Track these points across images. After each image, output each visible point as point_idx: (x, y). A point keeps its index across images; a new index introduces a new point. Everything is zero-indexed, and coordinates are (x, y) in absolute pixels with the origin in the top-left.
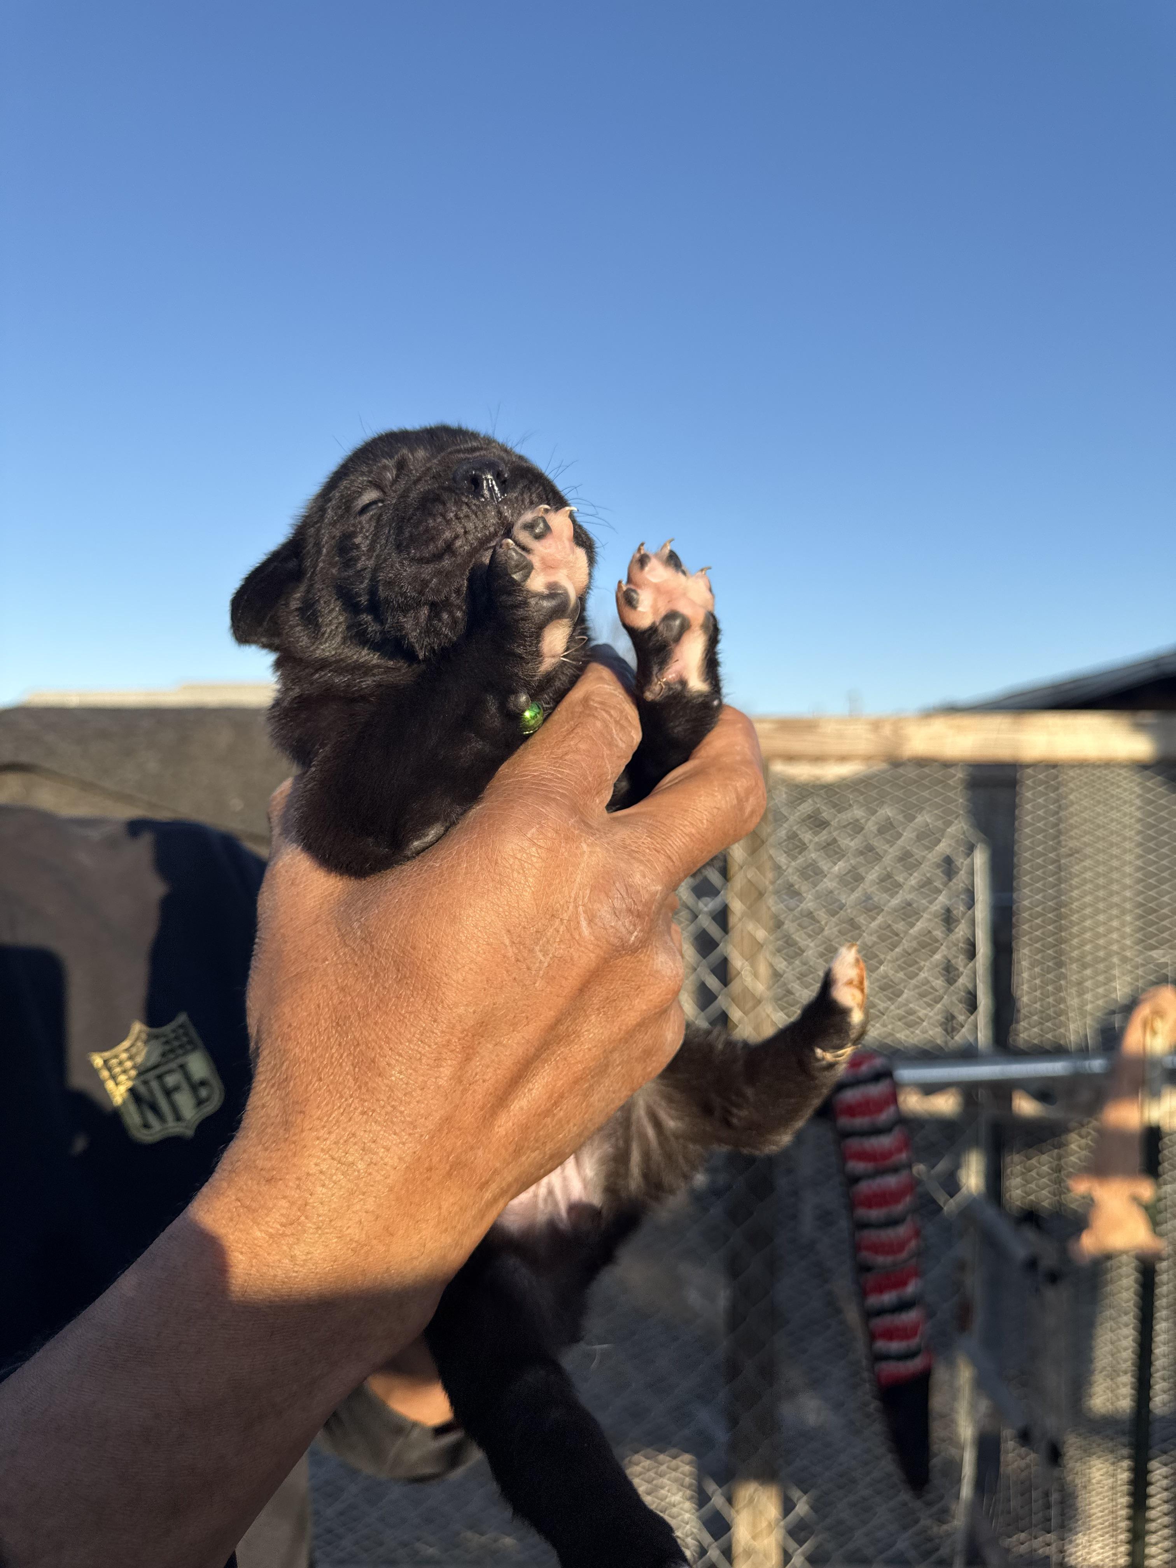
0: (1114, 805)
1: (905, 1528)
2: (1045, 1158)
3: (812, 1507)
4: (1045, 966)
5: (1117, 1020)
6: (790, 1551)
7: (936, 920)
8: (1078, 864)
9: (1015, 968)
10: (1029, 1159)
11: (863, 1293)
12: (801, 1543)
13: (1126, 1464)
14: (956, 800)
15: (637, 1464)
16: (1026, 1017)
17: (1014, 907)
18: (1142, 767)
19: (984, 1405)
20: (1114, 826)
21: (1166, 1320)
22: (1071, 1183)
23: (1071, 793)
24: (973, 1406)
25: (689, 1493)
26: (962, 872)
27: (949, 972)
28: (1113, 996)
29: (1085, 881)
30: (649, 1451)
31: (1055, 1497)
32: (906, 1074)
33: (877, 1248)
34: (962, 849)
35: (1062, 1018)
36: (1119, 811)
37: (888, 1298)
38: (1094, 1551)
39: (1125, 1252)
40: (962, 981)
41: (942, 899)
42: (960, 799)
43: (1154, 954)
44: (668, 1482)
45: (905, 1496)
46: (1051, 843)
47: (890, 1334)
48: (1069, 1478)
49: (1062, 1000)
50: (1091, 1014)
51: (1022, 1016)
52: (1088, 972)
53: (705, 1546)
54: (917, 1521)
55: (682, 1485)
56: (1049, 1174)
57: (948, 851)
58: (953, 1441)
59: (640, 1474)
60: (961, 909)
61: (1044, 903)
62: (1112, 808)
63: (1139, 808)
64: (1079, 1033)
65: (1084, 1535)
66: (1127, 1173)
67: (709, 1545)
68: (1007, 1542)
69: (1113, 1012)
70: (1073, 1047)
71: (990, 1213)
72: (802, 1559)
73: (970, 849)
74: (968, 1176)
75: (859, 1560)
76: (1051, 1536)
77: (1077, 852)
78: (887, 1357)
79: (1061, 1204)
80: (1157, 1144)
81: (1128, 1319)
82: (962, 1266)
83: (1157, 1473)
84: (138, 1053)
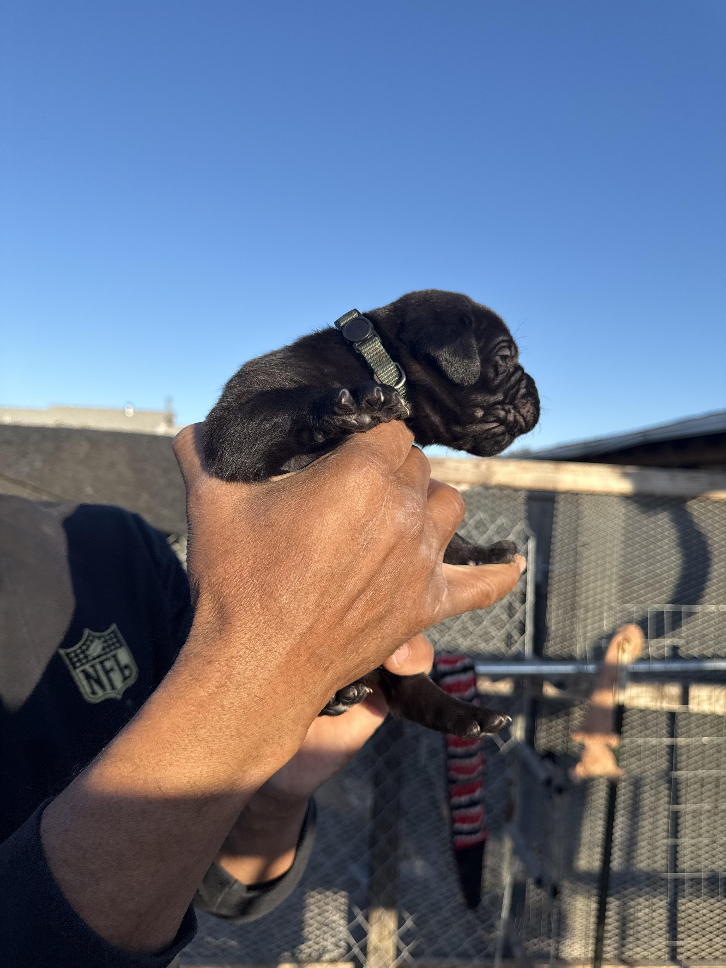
0: (610, 518)
1: (469, 936)
2: (560, 721)
3: (415, 923)
4: (565, 609)
5: (603, 642)
6: (401, 948)
8: (587, 551)
9: (548, 610)
10: (551, 721)
11: (449, 796)
12: (407, 944)
13: (594, 899)
14: (520, 511)
15: (313, 897)
16: (553, 638)
17: (550, 574)
18: (626, 498)
19: (518, 865)
20: (609, 530)
21: (623, 816)
22: (573, 736)
23: (585, 510)
24: (511, 864)
25: (343, 915)
27: (510, 610)
28: (603, 629)
29: (591, 562)
30: (320, 889)
31: (554, 917)
32: (482, 668)
33: (459, 770)
34: (522, 539)
35: (574, 640)
36: (612, 522)
37: (464, 799)
38: (576, 949)
39: (600, 777)
40: (518, 616)
42: (521, 508)
43: (627, 605)
44: (331, 908)
45: (470, 916)
46: (572, 538)
47: (463, 820)
48: (564, 907)
49: (574, 630)
50: (590, 639)
51: (550, 638)
52: (590, 614)
53: (351, 946)
54: (475, 932)
55: (340, 910)
56: (562, 731)
58: (498, 883)
59: (315, 903)
61: (566, 573)
62: (608, 520)
63: (624, 521)
64: (582, 649)
65: (571, 940)
66: (605, 732)
67: (353, 945)
68: (526, 944)
69: (602, 638)
70: (578, 657)
71: (527, 752)
72: (407, 953)
73: (527, 539)
74: (516, 730)
75: (441, 954)
76: (552, 940)
77: (587, 544)
78: (460, 833)
79: (568, 748)
80: (622, 715)
81: (602, 815)
82: (509, 783)
83: (613, 904)
84: (88, 649)
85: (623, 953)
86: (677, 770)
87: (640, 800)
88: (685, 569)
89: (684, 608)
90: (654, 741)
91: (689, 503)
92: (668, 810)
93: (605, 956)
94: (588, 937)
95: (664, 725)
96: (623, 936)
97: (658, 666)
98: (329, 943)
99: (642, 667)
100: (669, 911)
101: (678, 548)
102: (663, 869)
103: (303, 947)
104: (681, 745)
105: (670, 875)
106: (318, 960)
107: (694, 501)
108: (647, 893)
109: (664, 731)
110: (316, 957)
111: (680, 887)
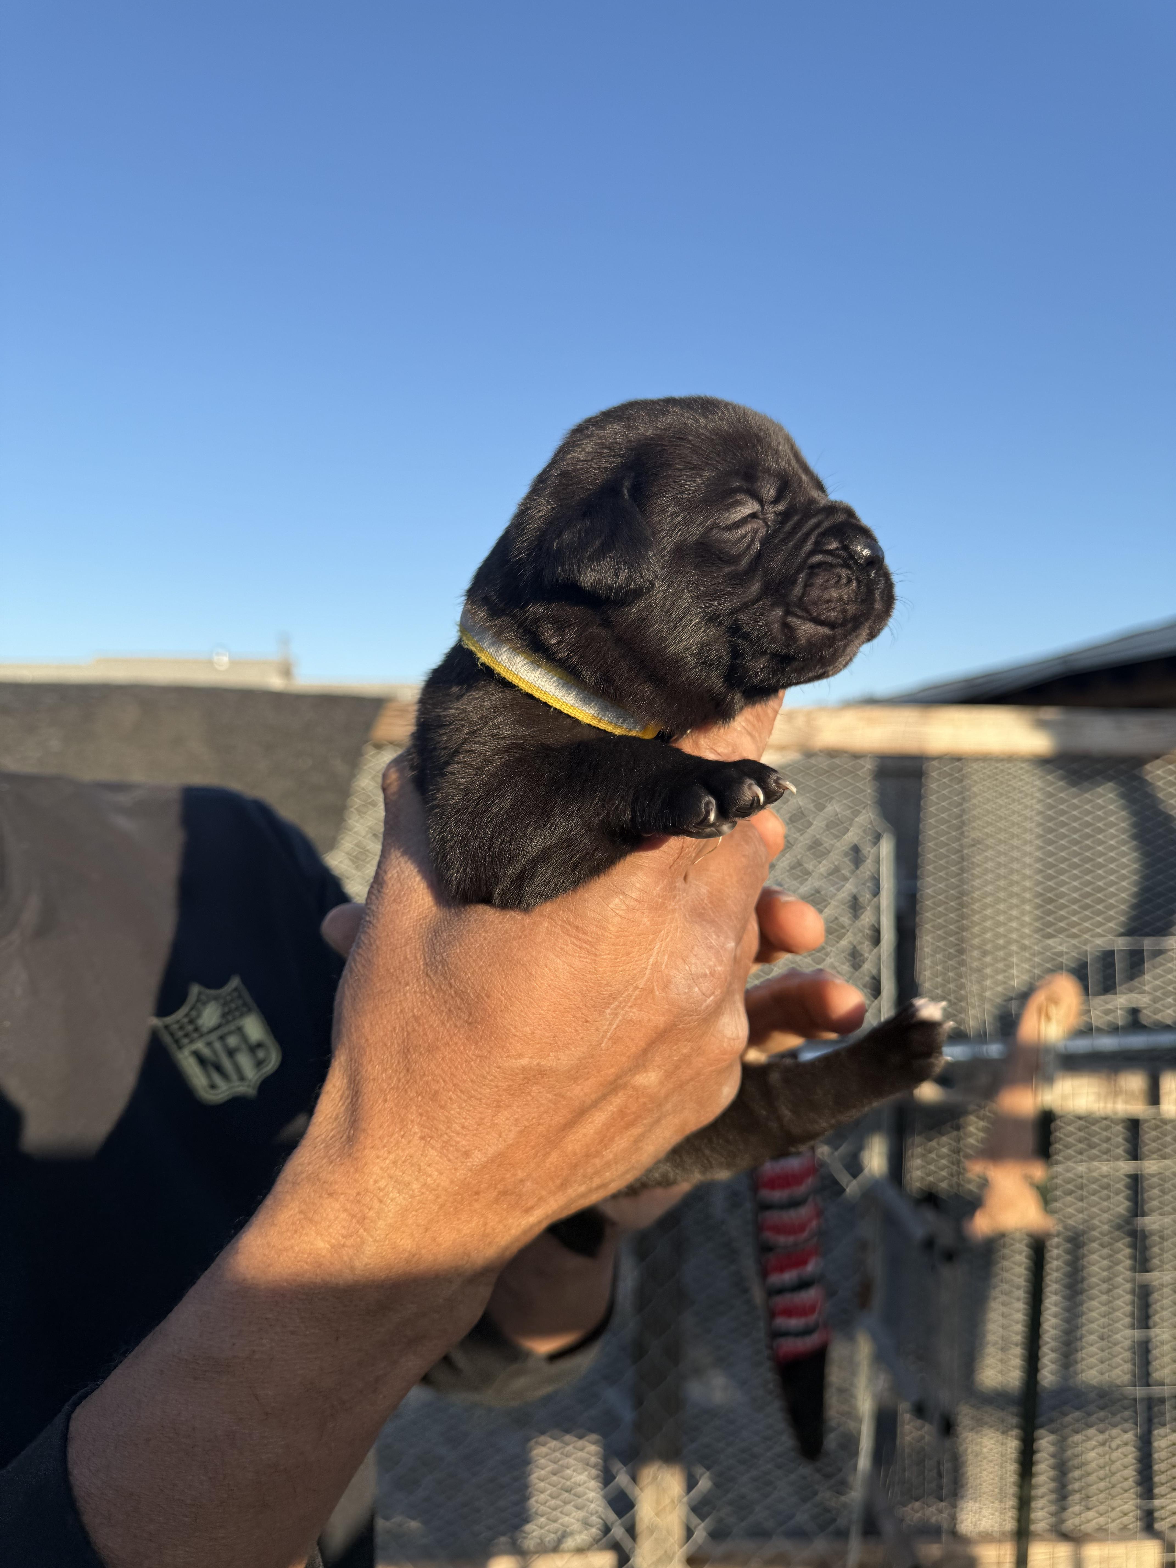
0: (1016, 797)
1: (805, 1500)
2: (944, 1139)
3: (714, 1484)
4: (947, 953)
5: (1014, 1006)
6: (692, 1527)
7: (843, 907)
8: (979, 854)
9: (918, 954)
10: (930, 1141)
11: (764, 1273)
12: (703, 1518)
13: (1015, 1432)
14: (865, 791)
15: (544, 1445)
17: (918, 896)
18: (1044, 762)
19: (882, 1381)
20: (1015, 818)
21: (1056, 1294)
22: (968, 1164)
23: (974, 786)
24: (872, 1381)
25: (594, 1472)
26: (869, 861)
27: (855, 958)
28: (1012, 983)
29: (987, 871)
30: (555, 1431)
31: (947, 1466)
33: (779, 1229)
34: (869, 838)
35: (963, 1004)
36: (1020, 804)
37: (789, 1277)
38: (984, 1517)
39: (1017, 1231)
40: (867, 966)
41: (850, 887)
42: (868, 790)
43: (1050, 942)
44: (575, 1462)
45: (806, 1470)
46: (954, 833)
47: (789, 1312)
48: (962, 1448)
49: (962, 987)
50: (991, 1000)
52: (988, 959)
53: (609, 1524)
54: (815, 1493)
55: (588, 1465)
56: (948, 1156)
57: (855, 840)
58: (852, 1414)
59: (546, 1455)
60: (868, 896)
61: (946, 891)
62: (1014, 801)
63: (1040, 801)
64: (977, 1018)
65: (975, 1502)
66: (1020, 1156)
67: (613, 1523)
68: (901, 1512)
69: (1011, 999)
70: (971, 1033)
71: (890, 1194)
72: (704, 1534)
73: (878, 838)
74: (871, 1159)
75: (760, 1534)
76: (943, 1504)
77: (979, 842)
78: (786, 1334)
79: (959, 1185)
80: (1049, 1127)
81: (1021, 1293)
82: (863, 1246)
83: (1045, 1443)
84: (199, 1015)
85: (1063, 1521)
86: (1143, 1214)
87: (1083, 1268)
88: (1146, 878)
89: (1148, 943)
90: (1105, 1168)
91: (1148, 767)
92: (1133, 1280)
93: (1033, 1527)
94: (1005, 1497)
95: (1120, 1139)
96: (1062, 1495)
97: (1107, 1043)
98: (571, 1519)
99: (1083, 1045)
100: (1140, 1449)
101: (1135, 843)
102: (1127, 1378)
103: (529, 1527)
104: (1149, 1174)
105: (1140, 1392)
106: (556, 1548)
107: (1158, 762)
108: (1102, 1420)
109: (1120, 1151)
110: (553, 1544)
111: (1156, 1409)
